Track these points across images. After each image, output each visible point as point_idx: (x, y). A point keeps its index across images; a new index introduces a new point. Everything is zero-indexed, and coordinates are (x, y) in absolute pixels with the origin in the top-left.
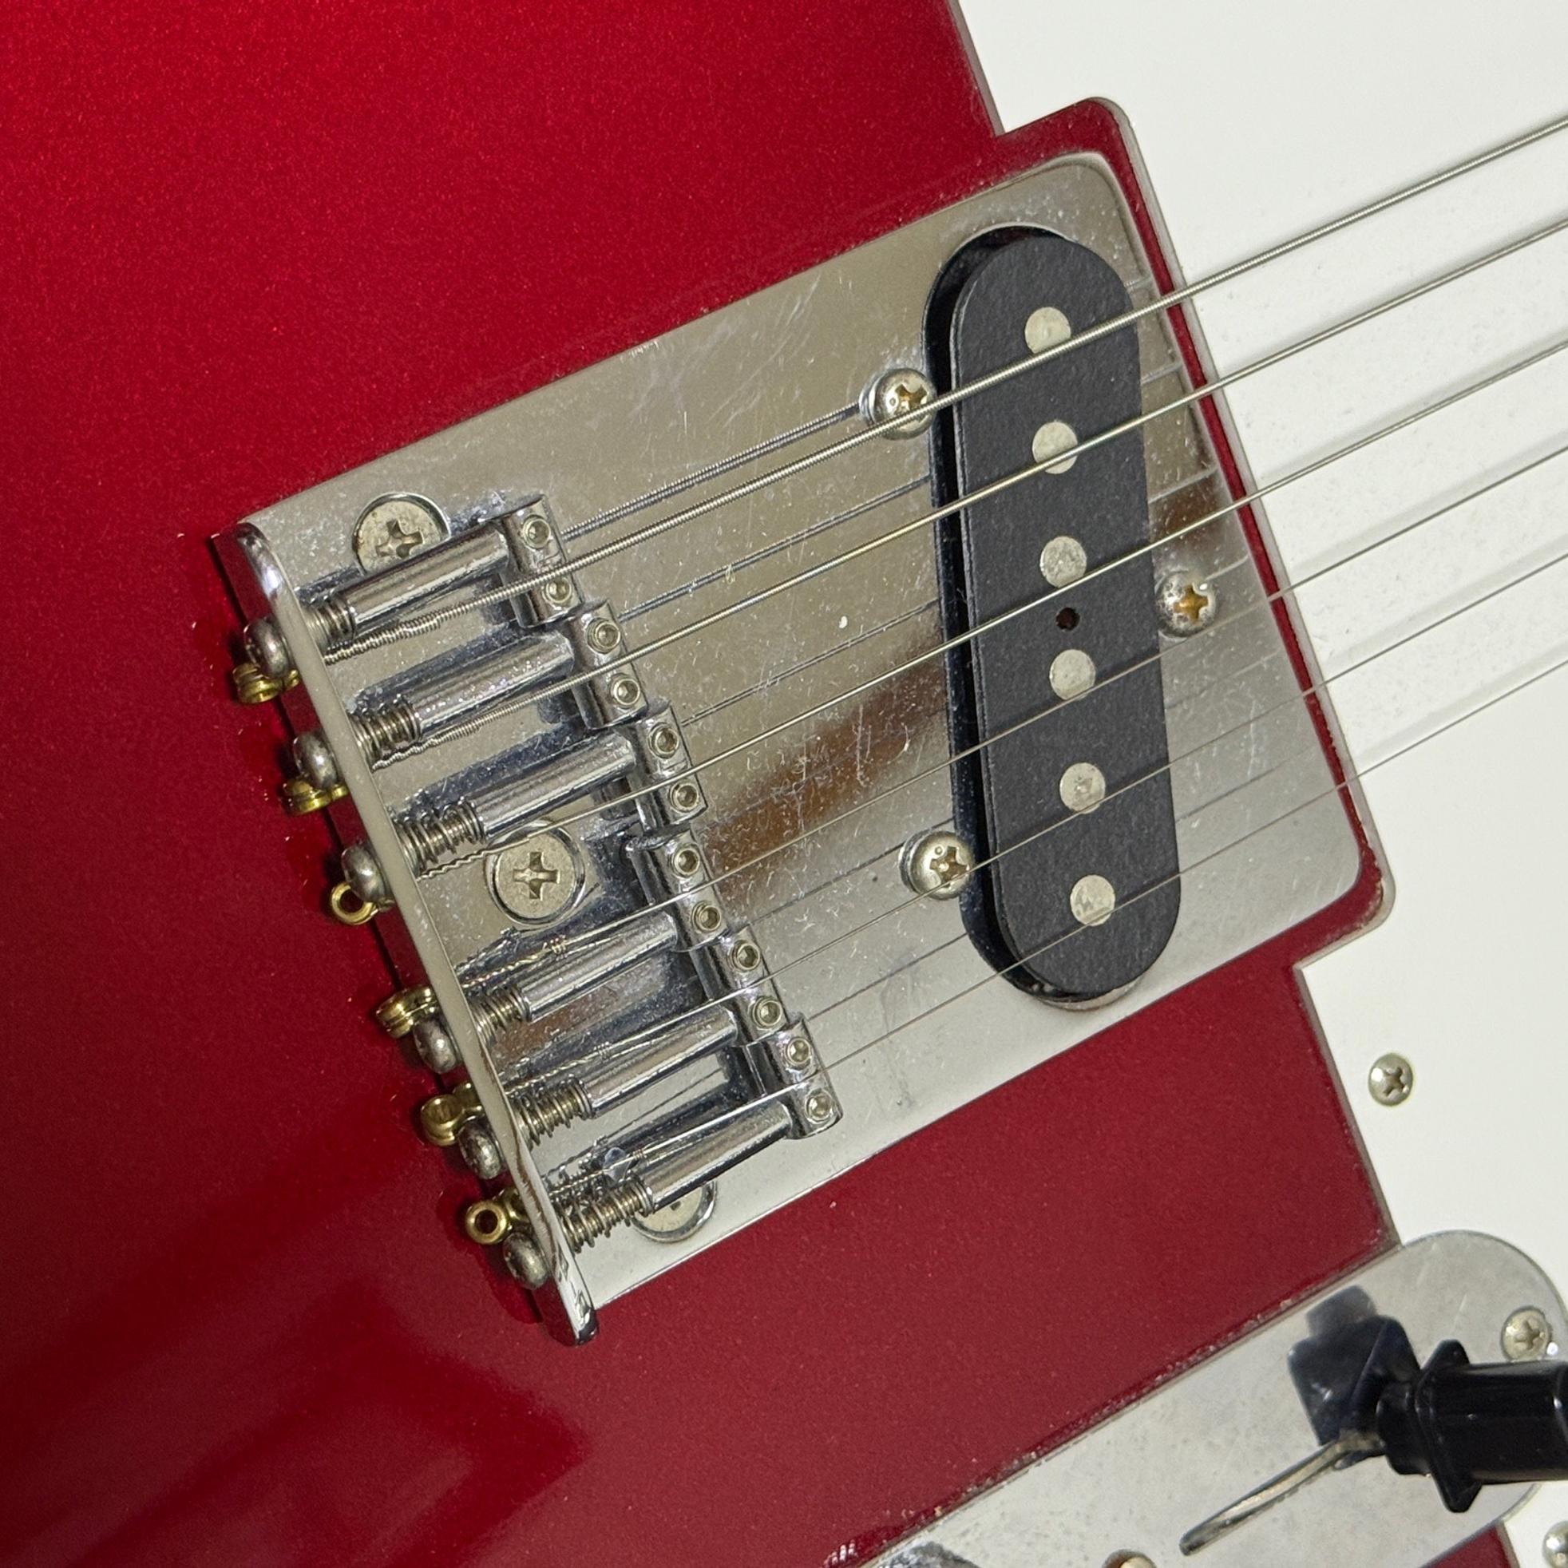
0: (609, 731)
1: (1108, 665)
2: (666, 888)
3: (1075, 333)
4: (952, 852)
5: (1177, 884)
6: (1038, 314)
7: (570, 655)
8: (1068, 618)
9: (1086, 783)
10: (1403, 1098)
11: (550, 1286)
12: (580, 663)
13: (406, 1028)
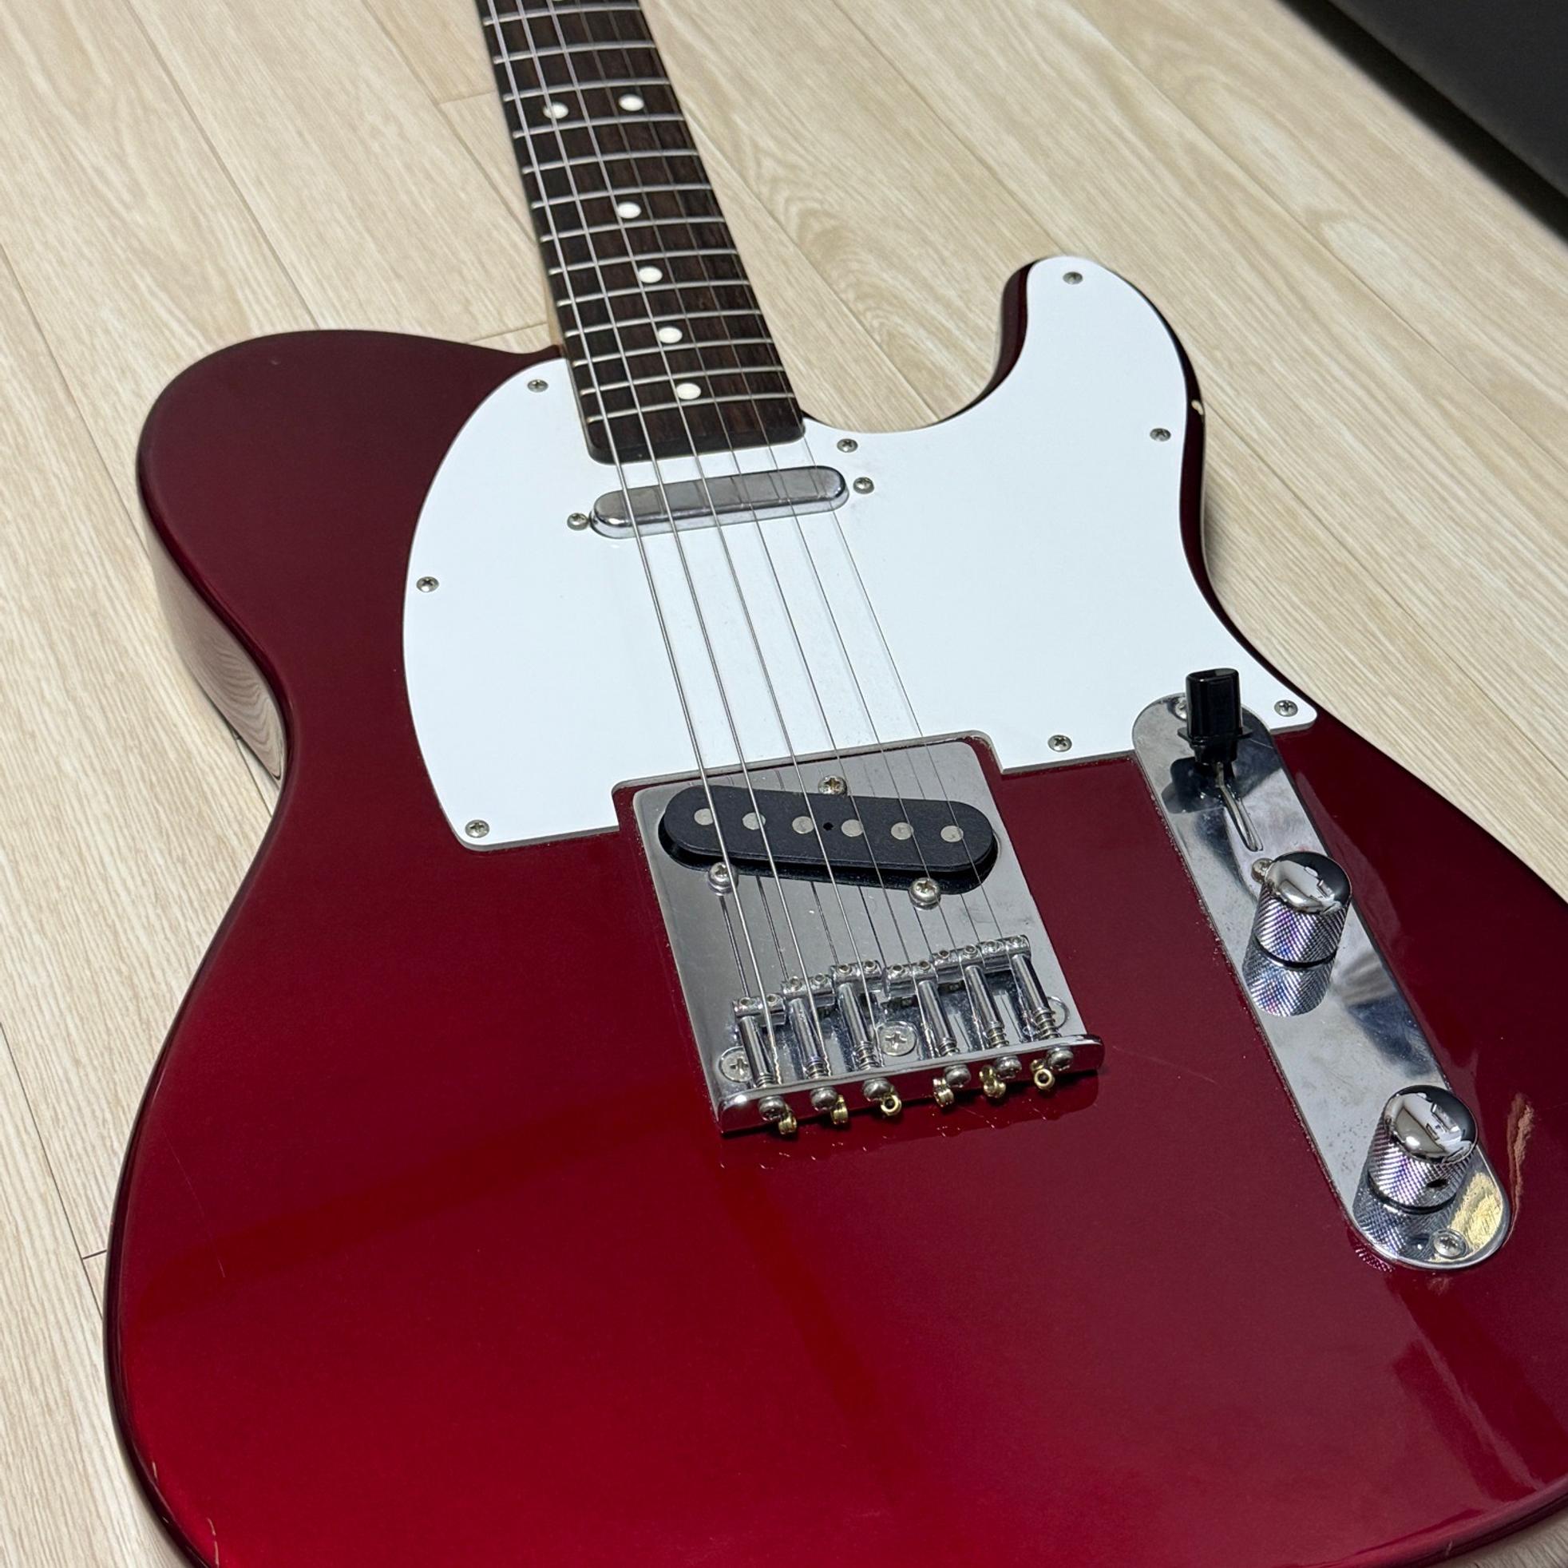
0: (837, 993)
1: (852, 815)
2: (909, 982)
3: (709, 807)
4: (920, 885)
5: (953, 803)
6: (696, 819)
7: (799, 1000)
8: (828, 826)
9: (900, 829)
10: (1068, 740)
11: (1072, 1048)
12: (804, 997)
13: (951, 1094)
